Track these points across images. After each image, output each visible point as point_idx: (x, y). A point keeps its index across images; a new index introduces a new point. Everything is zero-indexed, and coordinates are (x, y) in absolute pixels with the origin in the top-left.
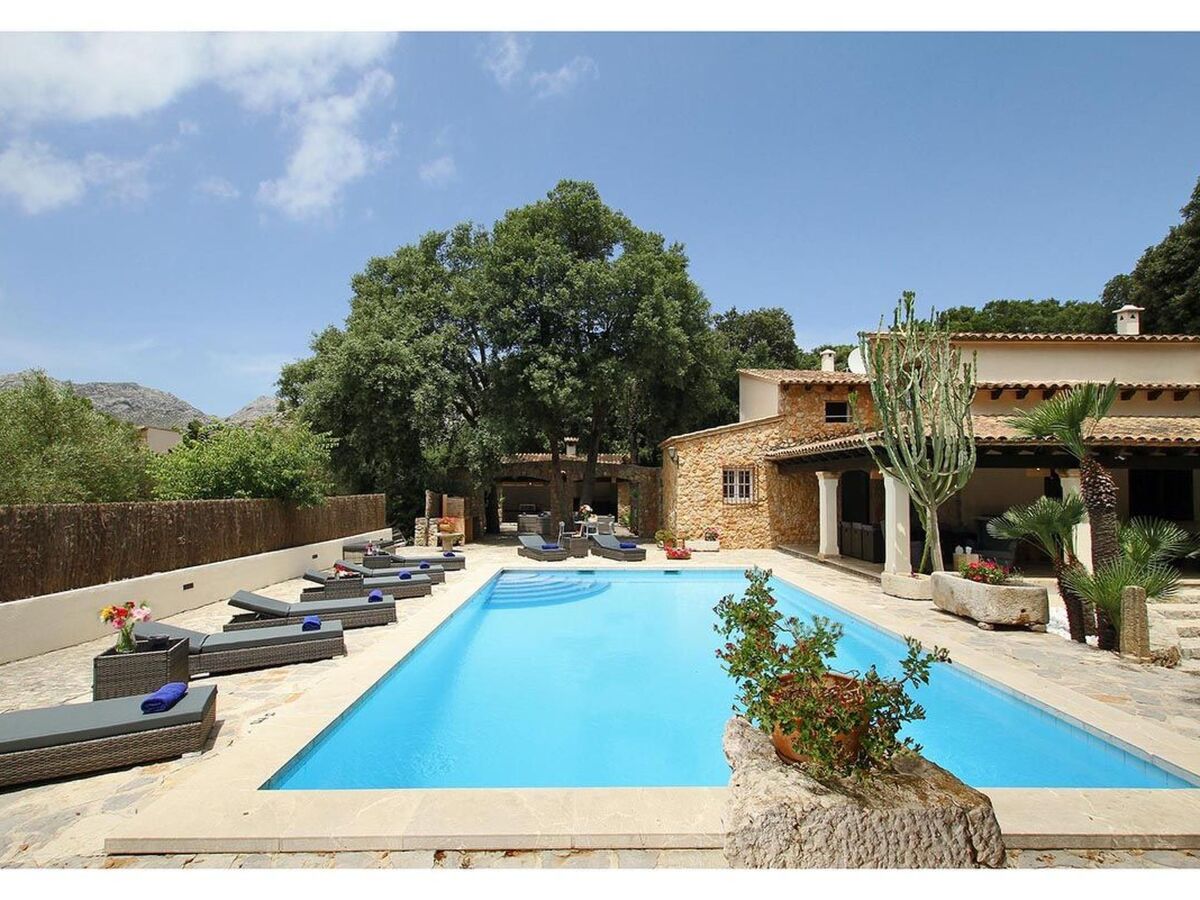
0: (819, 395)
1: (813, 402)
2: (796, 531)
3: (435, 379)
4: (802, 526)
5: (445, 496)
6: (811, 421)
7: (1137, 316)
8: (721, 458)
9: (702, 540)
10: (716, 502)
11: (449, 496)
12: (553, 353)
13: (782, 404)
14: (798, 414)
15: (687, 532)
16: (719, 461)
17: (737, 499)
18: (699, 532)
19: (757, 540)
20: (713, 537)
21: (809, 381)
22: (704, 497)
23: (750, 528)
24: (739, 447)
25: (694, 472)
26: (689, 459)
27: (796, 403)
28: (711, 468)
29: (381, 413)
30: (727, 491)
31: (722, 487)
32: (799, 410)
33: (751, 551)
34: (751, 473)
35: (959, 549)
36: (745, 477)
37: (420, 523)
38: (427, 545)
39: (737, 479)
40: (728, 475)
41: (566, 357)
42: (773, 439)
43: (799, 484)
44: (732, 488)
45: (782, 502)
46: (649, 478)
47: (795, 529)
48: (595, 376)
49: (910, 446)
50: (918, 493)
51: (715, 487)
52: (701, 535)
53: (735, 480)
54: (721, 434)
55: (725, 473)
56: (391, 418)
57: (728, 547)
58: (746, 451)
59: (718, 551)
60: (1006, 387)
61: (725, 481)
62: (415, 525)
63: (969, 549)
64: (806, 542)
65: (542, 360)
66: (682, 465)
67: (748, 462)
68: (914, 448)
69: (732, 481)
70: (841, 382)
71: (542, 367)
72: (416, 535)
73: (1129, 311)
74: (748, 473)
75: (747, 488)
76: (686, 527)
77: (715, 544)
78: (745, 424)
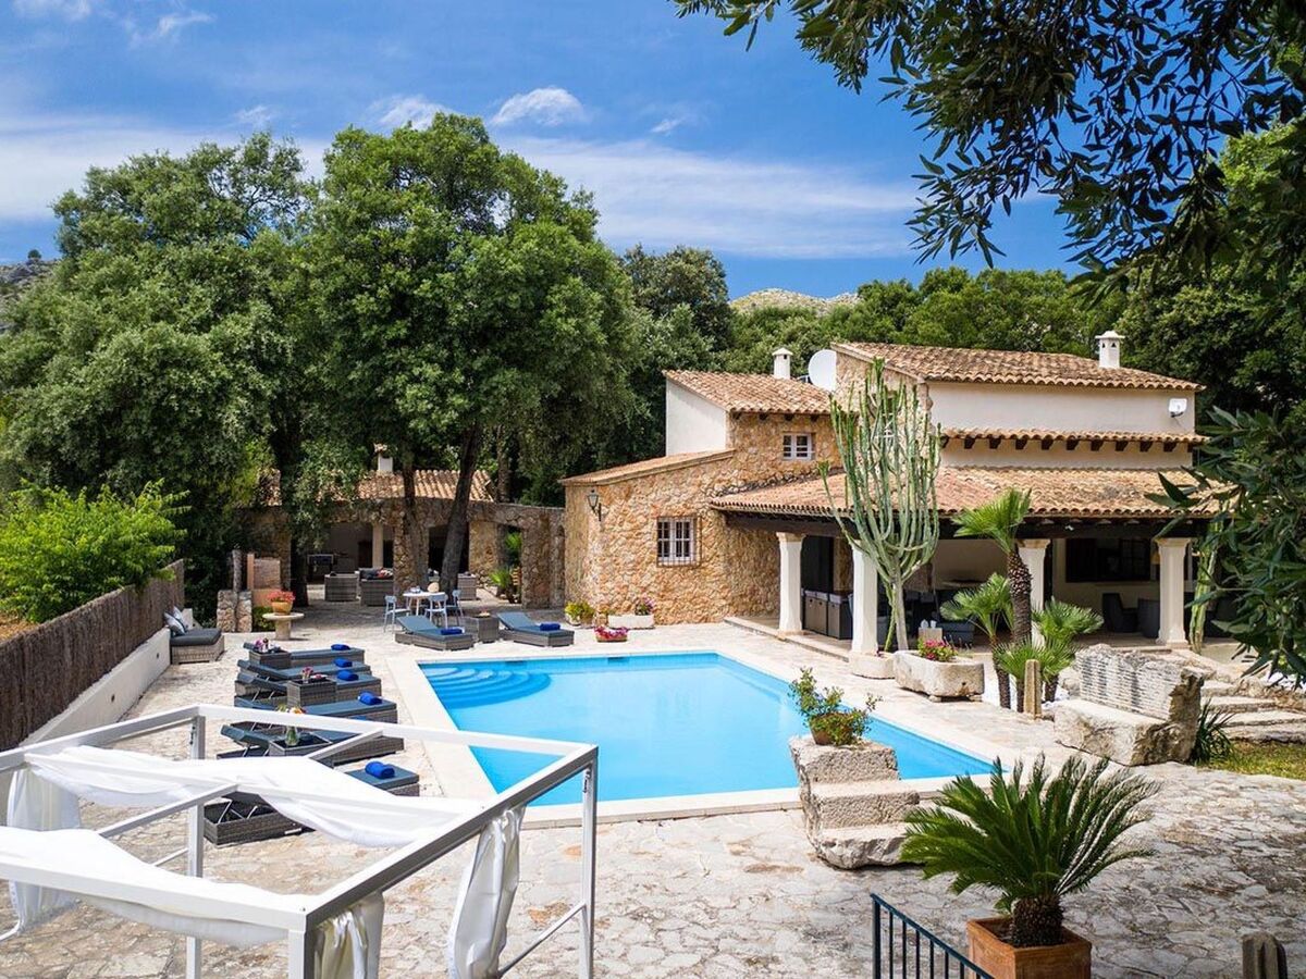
0: (776, 424)
1: (769, 435)
2: (745, 600)
3: (245, 387)
4: (754, 592)
5: (251, 556)
6: (766, 459)
7: (1117, 344)
8: (654, 507)
9: (631, 615)
10: (648, 563)
11: (256, 557)
12: (430, 361)
13: (733, 435)
14: (750, 449)
15: (609, 605)
16: (652, 511)
17: (673, 559)
18: (626, 604)
19: (699, 612)
20: (645, 610)
21: (766, 409)
22: (633, 557)
23: (690, 597)
24: (678, 492)
25: (621, 524)
26: (613, 508)
27: (747, 435)
28: (641, 519)
29: (168, 439)
30: (663, 550)
31: (655, 544)
32: (751, 444)
33: (692, 626)
34: (691, 526)
35: (924, 623)
36: (684, 529)
37: (225, 600)
38: (237, 631)
39: (672, 534)
40: (663, 530)
41: (448, 366)
42: (720, 481)
43: (751, 539)
44: (667, 544)
45: (730, 562)
46: (540, 522)
47: (745, 595)
48: (487, 394)
49: (878, 520)
50: (884, 568)
51: (647, 544)
52: (629, 607)
53: (673, 534)
54: (654, 475)
55: (660, 525)
56: (183, 447)
57: (663, 623)
58: (684, 497)
59: (652, 628)
60: (979, 437)
61: (660, 536)
62: (216, 601)
63: (933, 623)
64: (757, 613)
65: (416, 371)
66: (605, 516)
67: (689, 512)
68: (882, 523)
69: (667, 536)
70: (803, 411)
71: (415, 380)
72: (219, 617)
73: (1110, 339)
74: (687, 525)
75: (687, 544)
76: (610, 598)
77: (648, 620)
78: (685, 463)
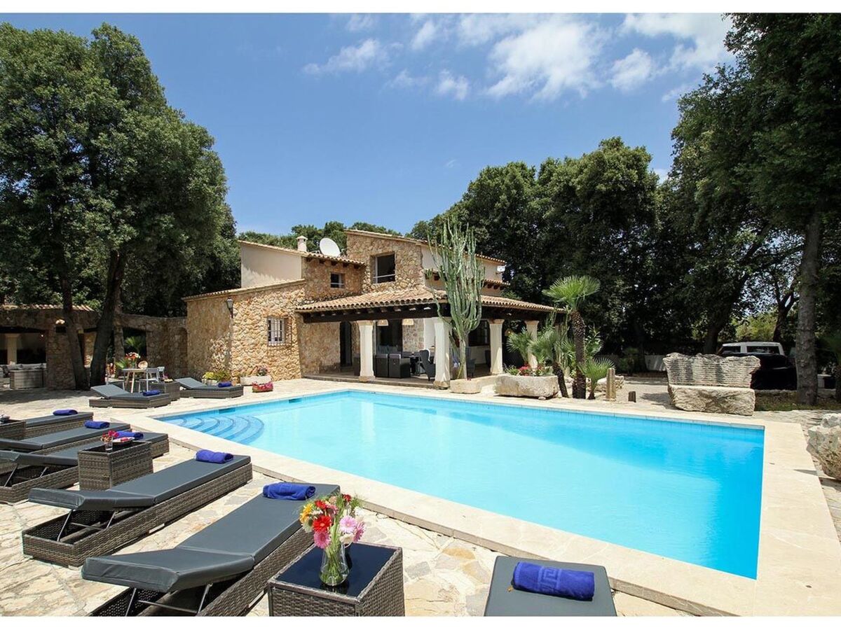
0: (327, 267)
1: (324, 272)
6: (323, 286)
8: (265, 310)
9: (254, 376)
13: (305, 271)
14: (315, 280)
15: (240, 371)
18: (250, 370)
19: (291, 373)
22: (253, 341)
23: (285, 364)
24: (278, 302)
25: (245, 321)
26: (241, 310)
27: (314, 272)
28: (258, 317)
31: (266, 333)
32: (316, 277)
33: (286, 381)
34: (283, 323)
36: (279, 325)
40: (270, 324)
42: (300, 297)
46: (161, 327)
51: (262, 333)
54: (265, 291)
55: (267, 321)
58: (282, 305)
61: (269, 328)
66: (236, 315)
75: (281, 334)
76: (239, 366)
77: (268, 379)
78: (282, 285)
